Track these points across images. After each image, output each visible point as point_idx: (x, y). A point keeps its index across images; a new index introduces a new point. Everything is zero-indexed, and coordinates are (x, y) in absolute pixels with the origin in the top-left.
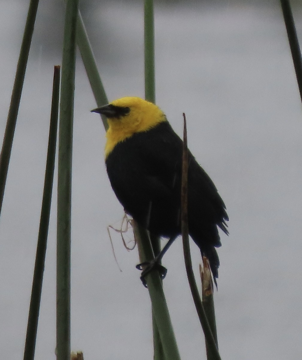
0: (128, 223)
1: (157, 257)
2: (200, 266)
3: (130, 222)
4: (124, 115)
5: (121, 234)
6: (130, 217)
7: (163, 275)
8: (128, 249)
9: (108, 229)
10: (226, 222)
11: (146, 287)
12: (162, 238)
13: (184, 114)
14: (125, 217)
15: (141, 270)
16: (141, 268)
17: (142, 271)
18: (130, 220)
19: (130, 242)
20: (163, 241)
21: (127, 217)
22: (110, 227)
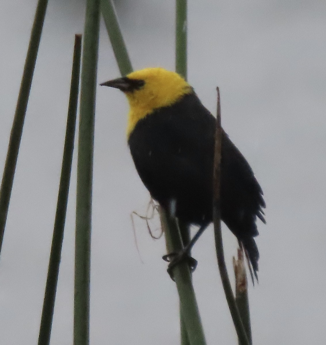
0: (154, 209)
1: (186, 248)
2: (234, 258)
3: (156, 208)
4: (138, 89)
5: (147, 221)
6: (156, 203)
7: (193, 268)
8: (154, 238)
9: (132, 216)
10: (263, 209)
11: (174, 280)
12: (193, 226)
13: (218, 89)
14: (151, 202)
15: (168, 261)
16: (168, 259)
17: (169, 263)
18: (157, 205)
19: (156, 230)
20: (194, 229)
21: (153, 203)
22: (134, 214)
